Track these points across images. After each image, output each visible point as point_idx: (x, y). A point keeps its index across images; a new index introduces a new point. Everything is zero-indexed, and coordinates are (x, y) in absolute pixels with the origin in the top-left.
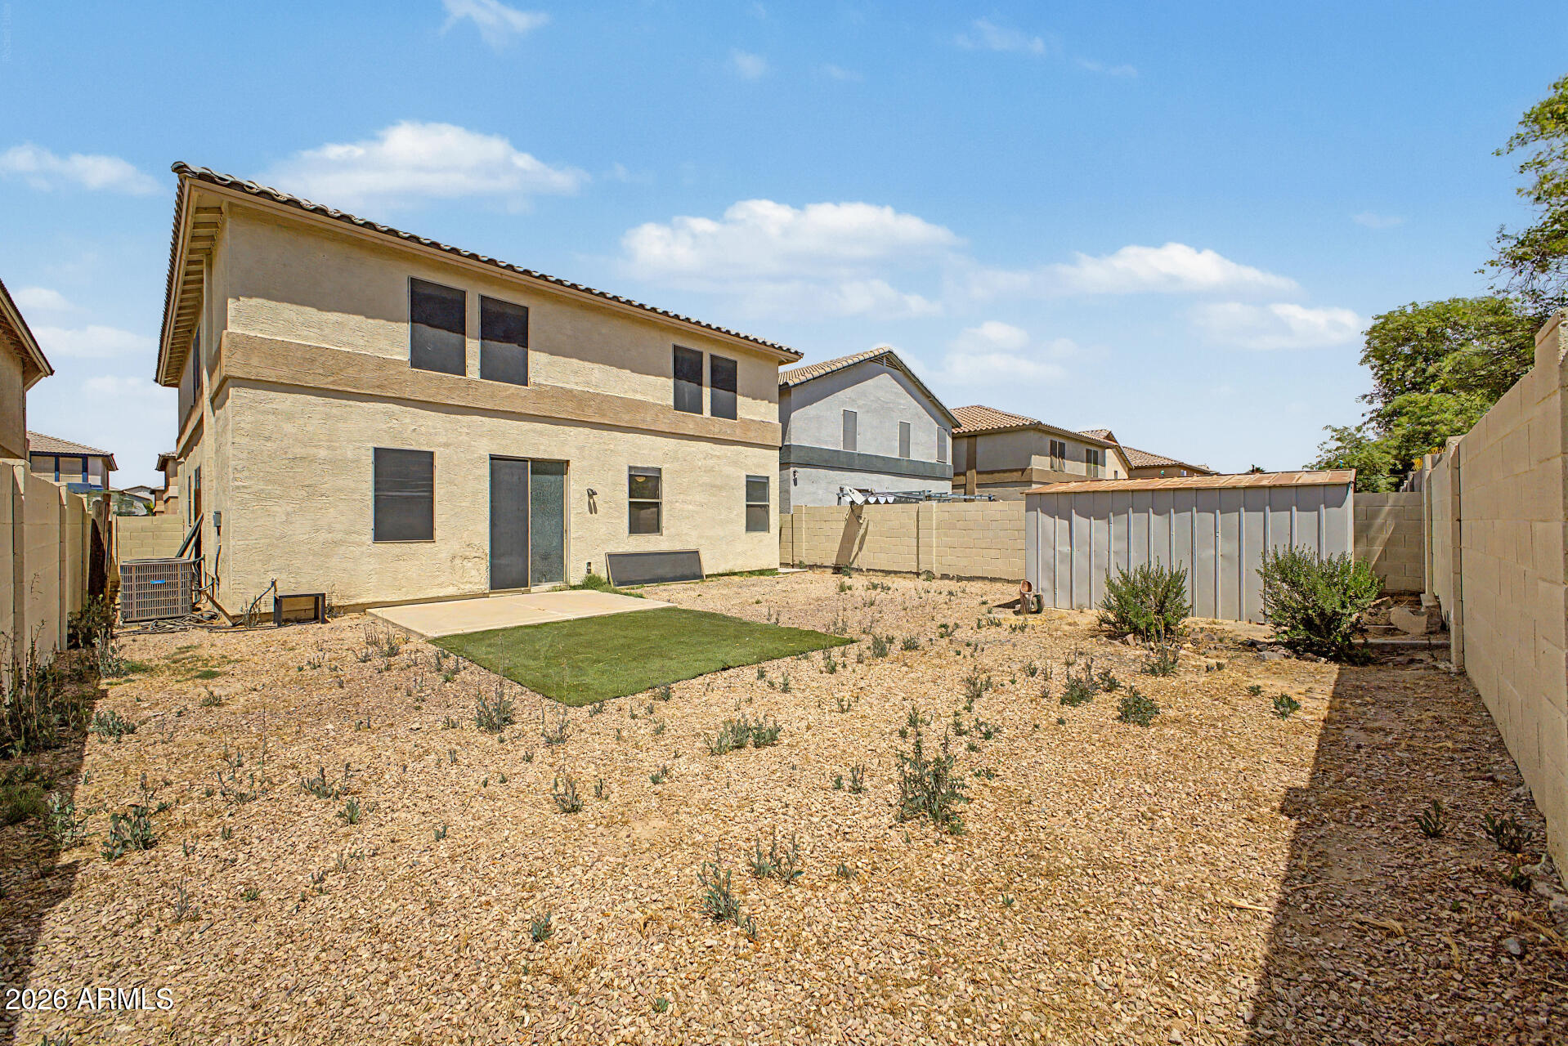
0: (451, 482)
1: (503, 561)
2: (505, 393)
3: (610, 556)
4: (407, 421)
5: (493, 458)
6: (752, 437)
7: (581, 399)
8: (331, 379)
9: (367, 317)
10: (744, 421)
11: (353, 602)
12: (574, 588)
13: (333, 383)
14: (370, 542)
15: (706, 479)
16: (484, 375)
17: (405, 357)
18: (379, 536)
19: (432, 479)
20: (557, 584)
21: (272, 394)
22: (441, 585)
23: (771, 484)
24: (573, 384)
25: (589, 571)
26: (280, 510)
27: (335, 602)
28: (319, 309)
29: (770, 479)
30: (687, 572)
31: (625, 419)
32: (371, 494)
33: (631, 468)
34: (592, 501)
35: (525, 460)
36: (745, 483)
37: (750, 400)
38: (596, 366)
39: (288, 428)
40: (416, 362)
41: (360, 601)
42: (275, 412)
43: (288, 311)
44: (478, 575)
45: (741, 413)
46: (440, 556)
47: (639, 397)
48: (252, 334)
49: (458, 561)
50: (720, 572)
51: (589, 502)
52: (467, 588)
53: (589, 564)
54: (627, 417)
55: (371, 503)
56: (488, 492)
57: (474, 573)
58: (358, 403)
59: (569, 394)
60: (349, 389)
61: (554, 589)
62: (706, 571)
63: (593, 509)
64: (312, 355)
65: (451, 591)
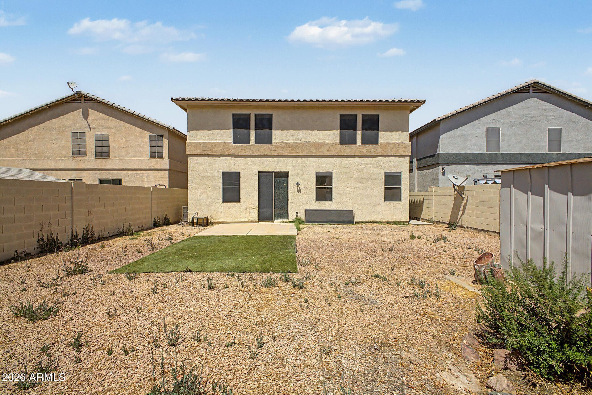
0: (246, 182)
1: (265, 210)
2: (264, 148)
3: (306, 210)
4: (232, 162)
5: (260, 172)
6: (389, 151)
7: (293, 146)
8: (210, 151)
9: (221, 130)
10: (382, 144)
11: (217, 221)
12: (291, 222)
13: (211, 153)
14: (222, 202)
15: (358, 175)
16: (256, 143)
17: (231, 140)
18: (224, 200)
19: (239, 181)
20: (284, 220)
21: (197, 158)
22: (242, 218)
23: (402, 176)
24: (290, 141)
25: (297, 216)
26: (199, 192)
27: (212, 221)
28: (208, 130)
29: (402, 173)
30: (346, 220)
31: (314, 152)
32: (221, 187)
33: (316, 173)
34: (298, 187)
35: (271, 173)
36: (384, 176)
37: (389, 133)
38: (300, 131)
39: (201, 168)
40: (235, 142)
41: (219, 221)
42: (198, 163)
43: (201, 133)
44: (254, 215)
45: (381, 140)
46: (242, 207)
47: (321, 141)
48: (192, 141)
49: (248, 210)
50: (367, 220)
51: (297, 188)
52: (251, 219)
53: (297, 213)
55: (222, 190)
56: (258, 185)
57: (253, 214)
58: (218, 158)
59: (288, 145)
60: (216, 154)
61: (283, 222)
62: (356, 220)
63: (299, 191)
64: (206, 145)
65: (245, 220)
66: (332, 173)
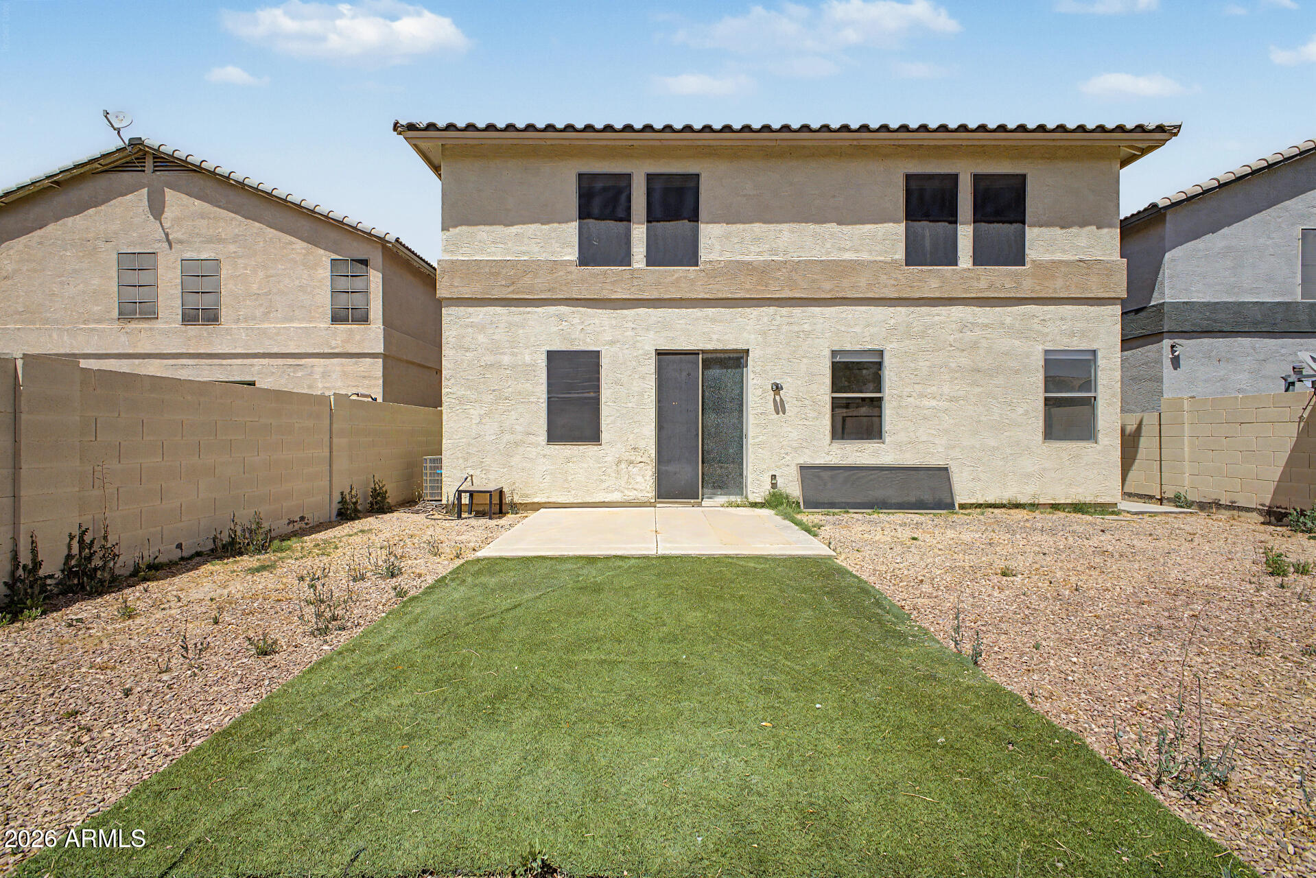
0: (617, 382)
1: (671, 468)
2: (675, 278)
3: (803, 468)
4: (576, 321)
5: (659, 353)
6: (1057, 287)
7: (762, 271)
8: (511, 288)
9: (542, 224)
10: (1038, 265)
11: (529, 501)
12: (754, 505)
13: (513, 292)
14: (545, 443)
15: (964, 360)
16: (651, 261)
17: (572, 255)
18: (553, 437)
19: (598, 379)
20: (732, 498)
21: (471, 310)
22: (607, 490)
23: (1101, 362)
24: (753, 255)
25: (774, 486)
26: (475, 412)
27: (517, 499)
28: (506, 225)
29: (1100, 355)
30: (927, 497)
31: (827, 288)
32: (545, 396)
33: (834, 353)
34: (778, 398)
35: (695, 353)
36: (1042, 363)
37: (1057, 231)
38: (785, 226)
39: (481, 338)
40: (584, 261)
41: (536, 500)
42: (472, 325)
43: (483, 233)
44: (645, 484)
45: (1031, 254)
46: (606, 459)
47: (848, 256)
48: (455, 258)
49: (623, 466)
50: (991, 500)
51: (774, 399)
52: (631, 495)
53: (774, 477)
54: (827, 285)
55: (545, 406)
56: (653, 393)
57: (639, 479)
58: (536, 309)
59: (749, 268)
60: (527, 297)
61: (730, 505)
62: (959, 500)
63: (780, 408)
64: (495, 268)
65: (616, 497)
66: (881, 353)
